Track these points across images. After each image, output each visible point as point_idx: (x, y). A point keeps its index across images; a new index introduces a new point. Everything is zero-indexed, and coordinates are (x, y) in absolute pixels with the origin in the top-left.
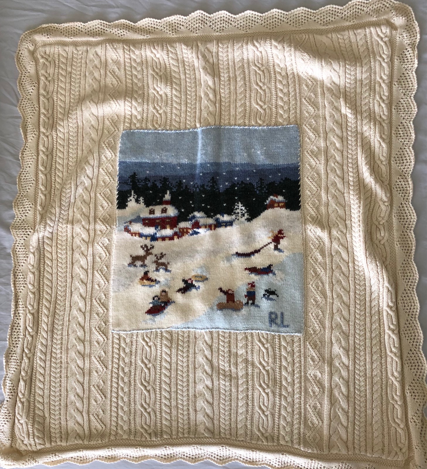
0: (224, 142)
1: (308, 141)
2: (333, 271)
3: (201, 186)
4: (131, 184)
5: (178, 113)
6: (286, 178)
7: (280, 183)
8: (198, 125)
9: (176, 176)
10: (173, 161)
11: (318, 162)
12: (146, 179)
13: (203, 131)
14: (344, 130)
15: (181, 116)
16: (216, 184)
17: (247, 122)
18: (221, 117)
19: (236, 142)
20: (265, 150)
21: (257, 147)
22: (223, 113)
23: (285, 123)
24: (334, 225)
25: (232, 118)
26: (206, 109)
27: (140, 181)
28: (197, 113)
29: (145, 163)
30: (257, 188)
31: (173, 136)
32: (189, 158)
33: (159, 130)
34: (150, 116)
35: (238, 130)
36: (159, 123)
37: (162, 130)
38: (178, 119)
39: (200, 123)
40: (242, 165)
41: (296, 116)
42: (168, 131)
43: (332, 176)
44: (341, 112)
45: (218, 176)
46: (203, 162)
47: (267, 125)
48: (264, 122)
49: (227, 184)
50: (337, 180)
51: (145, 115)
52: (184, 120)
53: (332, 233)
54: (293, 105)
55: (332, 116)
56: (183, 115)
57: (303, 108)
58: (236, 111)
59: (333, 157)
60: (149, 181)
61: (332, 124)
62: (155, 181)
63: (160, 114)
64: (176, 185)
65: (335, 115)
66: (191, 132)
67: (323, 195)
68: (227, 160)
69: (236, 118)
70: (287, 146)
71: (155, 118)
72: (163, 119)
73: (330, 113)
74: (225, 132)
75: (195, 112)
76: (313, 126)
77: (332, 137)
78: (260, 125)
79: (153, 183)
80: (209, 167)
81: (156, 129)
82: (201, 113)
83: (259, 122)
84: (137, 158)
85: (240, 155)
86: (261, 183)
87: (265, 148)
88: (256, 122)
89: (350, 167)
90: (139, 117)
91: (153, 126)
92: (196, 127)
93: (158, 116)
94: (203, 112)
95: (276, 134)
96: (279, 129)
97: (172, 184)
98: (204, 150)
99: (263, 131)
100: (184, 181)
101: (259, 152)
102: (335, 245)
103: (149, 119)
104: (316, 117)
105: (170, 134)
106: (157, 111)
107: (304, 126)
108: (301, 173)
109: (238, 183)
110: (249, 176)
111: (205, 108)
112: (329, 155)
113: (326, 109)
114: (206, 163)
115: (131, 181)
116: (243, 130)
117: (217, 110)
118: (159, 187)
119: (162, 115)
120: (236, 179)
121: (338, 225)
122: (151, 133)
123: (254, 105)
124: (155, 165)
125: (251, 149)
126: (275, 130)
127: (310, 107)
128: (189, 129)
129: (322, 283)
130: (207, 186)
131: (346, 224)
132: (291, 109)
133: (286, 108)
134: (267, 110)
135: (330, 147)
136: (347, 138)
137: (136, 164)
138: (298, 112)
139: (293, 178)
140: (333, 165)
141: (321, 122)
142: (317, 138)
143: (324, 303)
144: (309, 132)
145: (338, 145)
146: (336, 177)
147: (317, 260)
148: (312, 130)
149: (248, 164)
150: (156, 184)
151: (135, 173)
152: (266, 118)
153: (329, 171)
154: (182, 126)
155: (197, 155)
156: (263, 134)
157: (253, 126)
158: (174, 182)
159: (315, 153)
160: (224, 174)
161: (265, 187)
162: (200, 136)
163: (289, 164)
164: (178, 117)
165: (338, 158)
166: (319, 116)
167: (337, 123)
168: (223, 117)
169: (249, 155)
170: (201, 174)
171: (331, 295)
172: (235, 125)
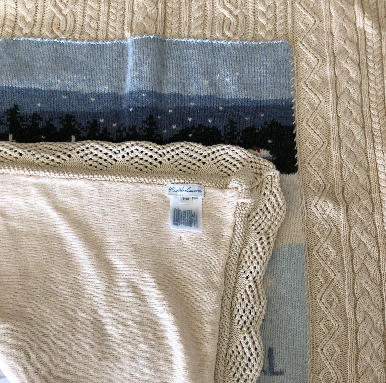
0: (171, 63)
1: (306, 66)
2: (355, 274)
3: (130, 129)
4: (9, 123)
5: (94, 15)
6: (272, 122)
7: (263, 128)
8: (127, 34)
9: (88, 113)
10: (85, 88)
11: (322, 99)
12: (36, 116)
13: (135, 42)
14: (362, 51)
15: (99, 20)
16: (157, 128)
17: (208, 33)
18: (165, 25)
19: (191, 63)
20: (238, 76)
21: (226, 71)
22: (169, 18)
23: (269, 38)
24: (353, 199)
25: (183, 28)
26: (141, 11)
27: (24, 118)
28: (126, 17)
29: (35, 90)
30: (226, 135)
31: (84, 50)
32: (111, 85)
33: (61, 39)
34: (46, 17)
35: (194, 45)
36: (62, 28)
37: (67, 39)
38: (94, 25)
39: (132, 31)
40: (200, 98)
41: (286, 29)
42: (76, 40)
43: (345, 122)
44: (355, 24)
45: (160, 115)
46: (135, 89)
47: (241, 39)
48: (235, 34)
49: (174, 127)
50: (355, 128)
51: (39, 16)
52: (105, 25)
53: (351, 213)
54: (281, 11)
55: (343, 30)
56: (102, 19)
57: (297, 17)
58: (190, 17)
59: (347, 92)
60: (41, 119)
61: (343, 43)
62: (51, 120)
63: (65, 16)
64: (88, 128)
65: (348, 30)
66: (115, 45)
67: (333, 150)
68: (175, 90)
69: (189, 28)
70: (273, 73)
71: (56, 21)
72: (69, 23)
73: (339, 24)
74: (173, 47)
75: (124, 15)
76: (313, 45)
77: (343, 62)
78: (229, 39)
79: (48, 123)
80: (145, 97)
81: (57, 37)
82: (132, 16)
83: (227, 33)
84: (21, 82)
85: (197, 83)
86: (233, 127)
87: (238, 74)
88: (223, 34)
89: (374, 109)
90: (29, 19)
91: (52, 32)
92: (123, 37)
93: (61, 18)
94: (135, 16)
95: (255, 53)
96: (258, 47)
97: (79, 125)
98: (136, 70)
99: (234, 47)
100: (102, 121)
101: (228, 80)
102: (357, 232)
103: (45, 22)
104: (318, 31)
105: (80, 47)
106: (60, 11)
107: (299, 44)
108: (296, 116)
109: (193, 127)
110: (212, 116)
111: (140, 9)
112: (340, 89)
113: (333, 20)
114: (139, 92)
115: (8, 120)
116: (202, 44)
117: (160, 12)
118: (58, 130)
119: (68, 17)
120: (190, 120)
121: (360, 199)
122: (48, 43)
123: (220, 9)
124: (52, 94)
125: (215, 74)
126: (254, 48)
127: (308, 16)
128: (112, 40)
129: (338, 296)
130: (141, 129)
131: (371, 198)
132: (278, 17)
133: (270, 15)
134: (240, 18)
135: (340, 77)
136: (367, 64)
137: (19, 91)
138: (289, 22)
139: (284, 123)
140: (346, 104)
141: (326, 38)
142: (320, 62)
143: (342, 329)
144: (307, 53)
145: (353, 74)
146: (353, 124)
147: (327, 256)
148: (311, 50)
149: (210, 97)
150: (52, 125)
151: (16, 106)
152: (239, 29)
153: (340, 114)
154: (101, 35)
155: (124, 80)
156: (234, 52)
157: (218, 39)
158: (84, 123)
159: (317, 86)
160: (170, 111)
161: (239, 134)
162: (130, 50)
163: (276, 100)
164: (94, 21)
165: (355, 94)
166: (322, 30)
167: (350, 41)
168: (169, 24)
169: (212, 84)
170: (131, 110)
171: (353, 317)
172: (189, 37)
